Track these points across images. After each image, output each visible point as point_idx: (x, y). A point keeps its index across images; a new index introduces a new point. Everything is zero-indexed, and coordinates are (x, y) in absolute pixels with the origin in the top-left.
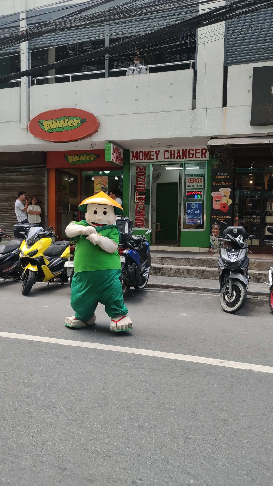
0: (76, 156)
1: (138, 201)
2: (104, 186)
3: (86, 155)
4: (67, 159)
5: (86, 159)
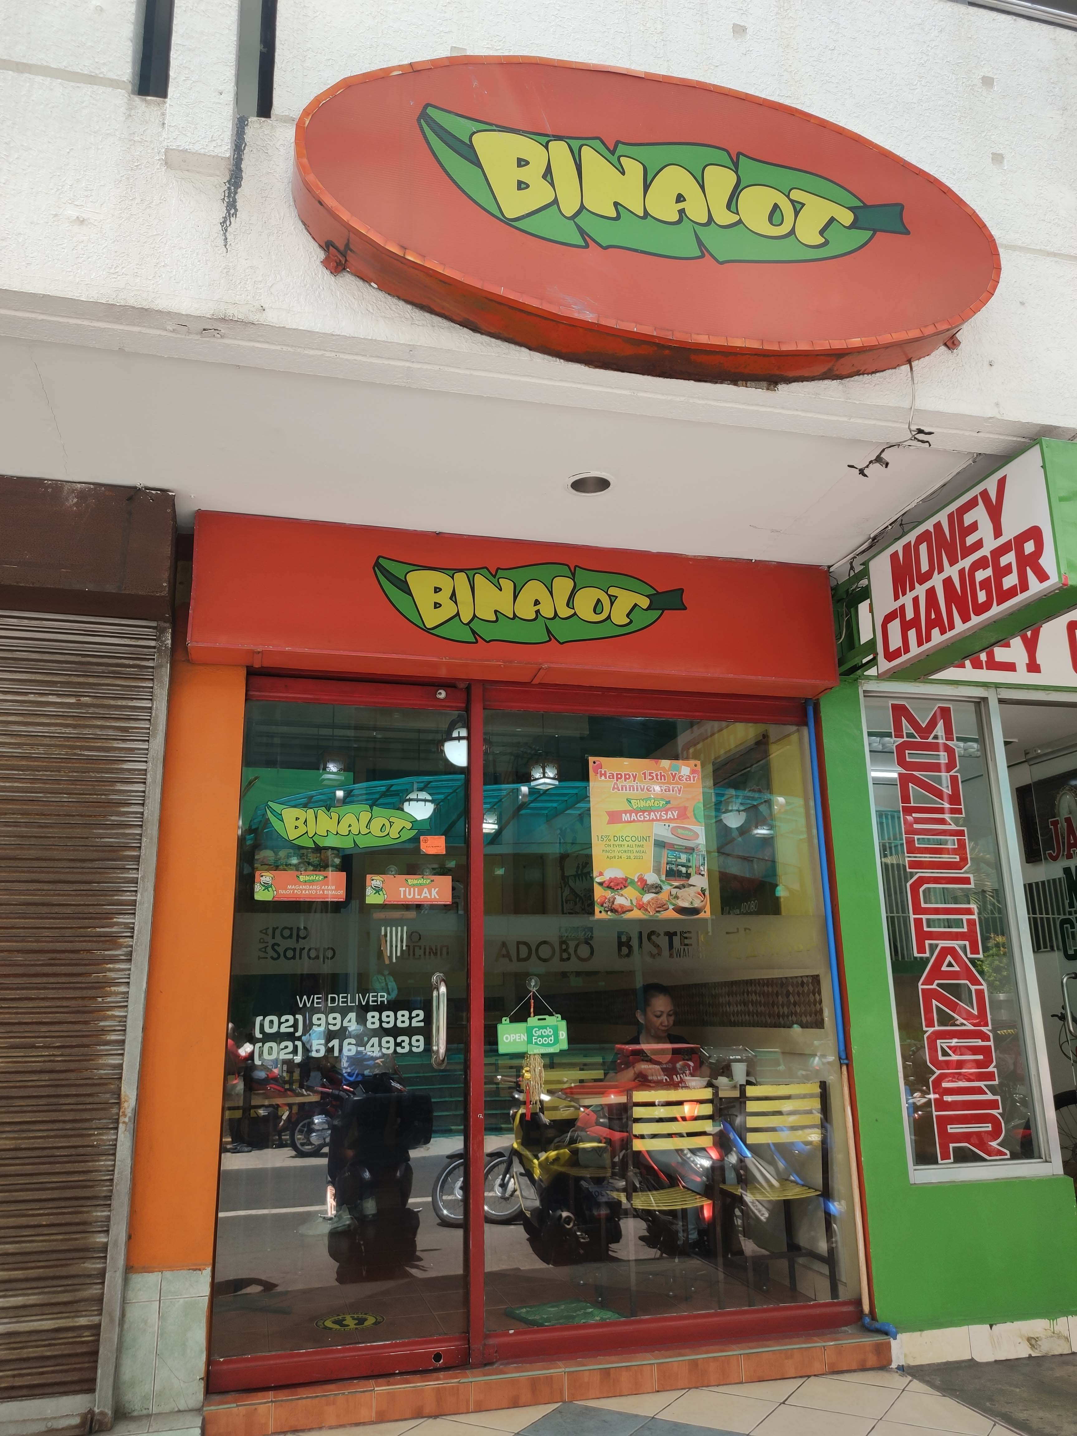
1: (932, 950)
2: (673, 831)
3: (574, 580)
4: (408, 591)
5: (571, 612)
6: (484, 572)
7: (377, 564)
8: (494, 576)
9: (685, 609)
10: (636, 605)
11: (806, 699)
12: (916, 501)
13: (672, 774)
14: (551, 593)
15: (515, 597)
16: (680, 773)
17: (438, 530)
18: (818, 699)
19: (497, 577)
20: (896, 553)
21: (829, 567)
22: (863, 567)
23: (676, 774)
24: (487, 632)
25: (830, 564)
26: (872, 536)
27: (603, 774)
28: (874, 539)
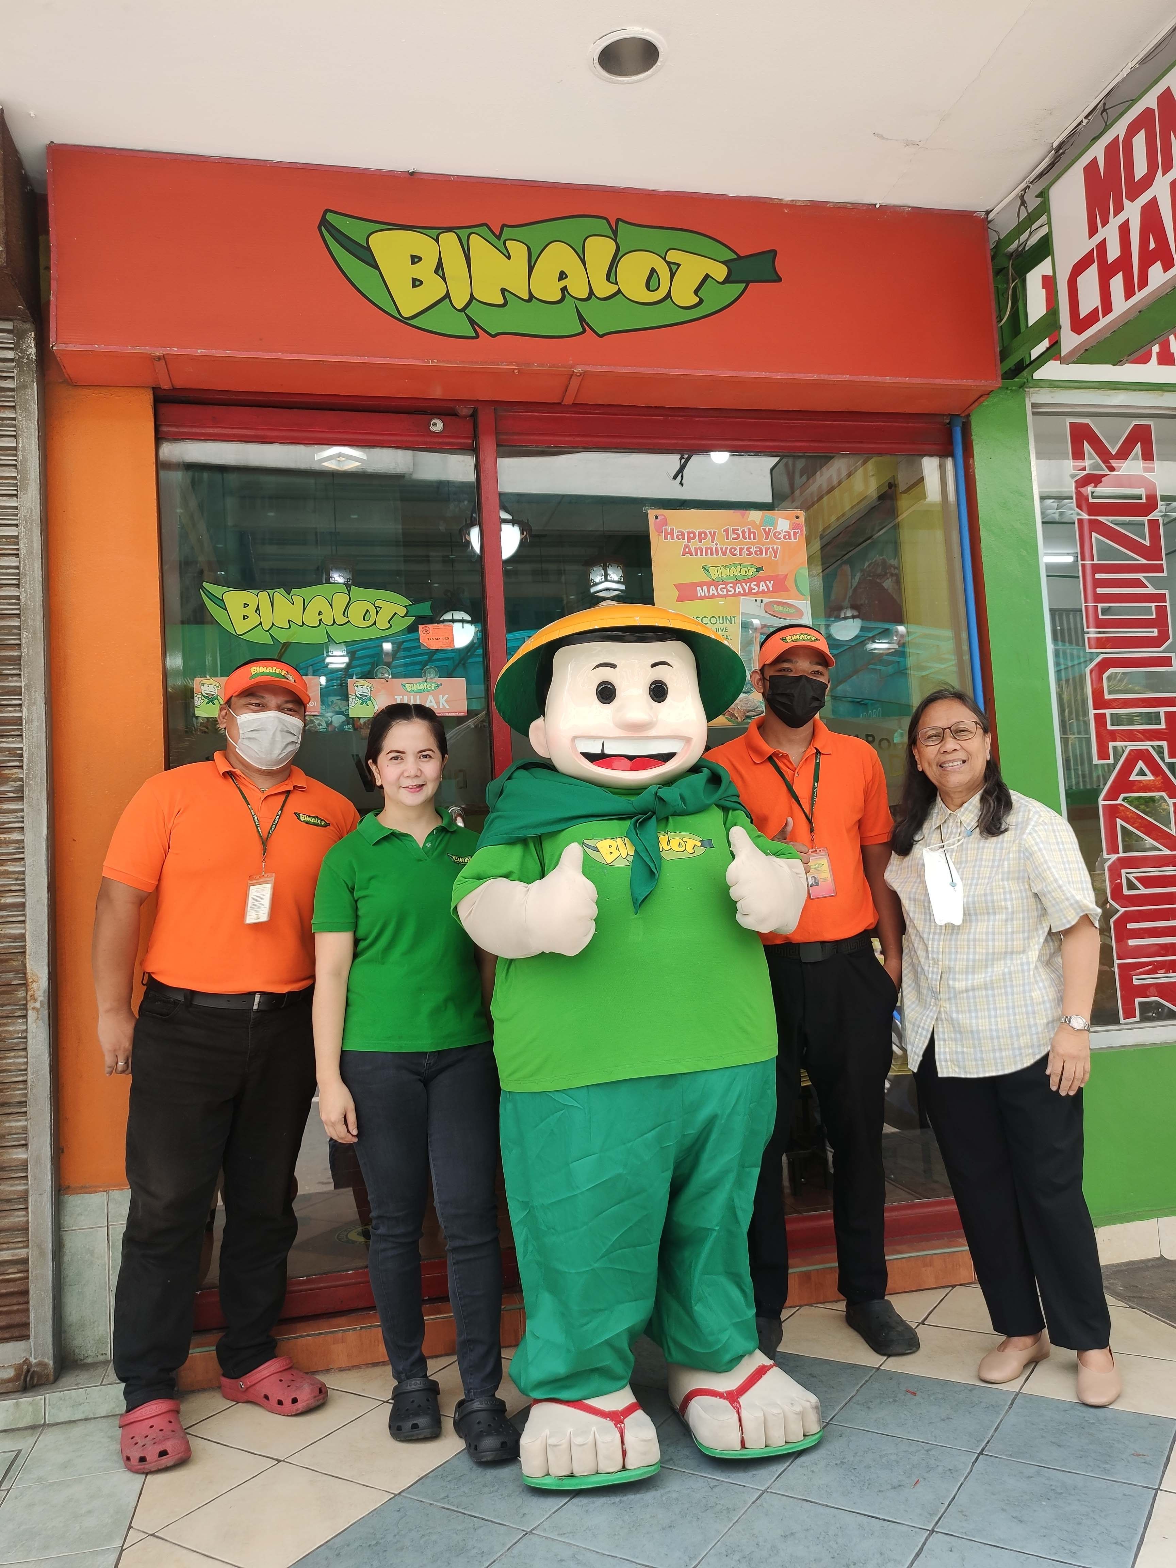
0: (477, 243)
1: (1117, 755)
2: (768, 609)
3: (616, 241)
4: (374, 264)
5: (612, 289)
6: (484, 230)
7: (324, 222)
8: (499, 237)
9: (779, 280)
10: (707, 276)
11: (952, 416)
12: (1130, 65)
13: (764, 530)
14: (583, 261)
15: (531, 269)
16: (775, 528)
17: (411, 169)
18: (968, 416)
19: (502, 239)
20: (1095, 161)
21: (988, 213)
22: (1039, 200)
23: (770, 530)
24: (491, 322)
25: (989, 208)
26: (1055, 145)
27: (669, 534)
28: (1060, 147)
